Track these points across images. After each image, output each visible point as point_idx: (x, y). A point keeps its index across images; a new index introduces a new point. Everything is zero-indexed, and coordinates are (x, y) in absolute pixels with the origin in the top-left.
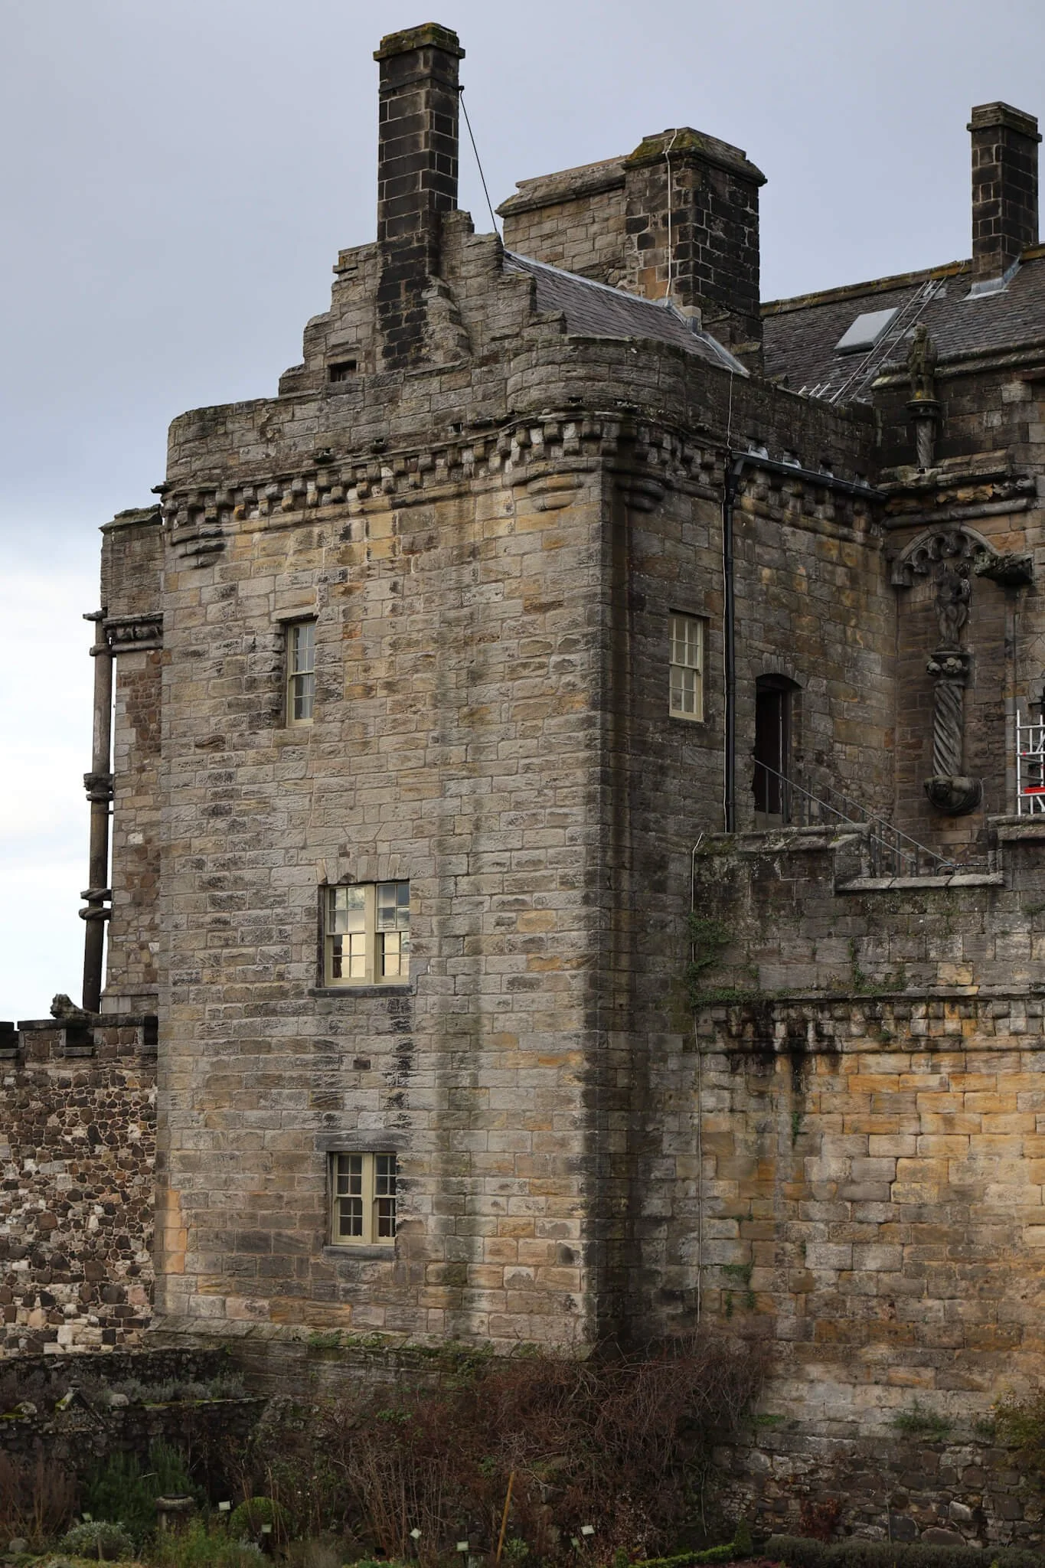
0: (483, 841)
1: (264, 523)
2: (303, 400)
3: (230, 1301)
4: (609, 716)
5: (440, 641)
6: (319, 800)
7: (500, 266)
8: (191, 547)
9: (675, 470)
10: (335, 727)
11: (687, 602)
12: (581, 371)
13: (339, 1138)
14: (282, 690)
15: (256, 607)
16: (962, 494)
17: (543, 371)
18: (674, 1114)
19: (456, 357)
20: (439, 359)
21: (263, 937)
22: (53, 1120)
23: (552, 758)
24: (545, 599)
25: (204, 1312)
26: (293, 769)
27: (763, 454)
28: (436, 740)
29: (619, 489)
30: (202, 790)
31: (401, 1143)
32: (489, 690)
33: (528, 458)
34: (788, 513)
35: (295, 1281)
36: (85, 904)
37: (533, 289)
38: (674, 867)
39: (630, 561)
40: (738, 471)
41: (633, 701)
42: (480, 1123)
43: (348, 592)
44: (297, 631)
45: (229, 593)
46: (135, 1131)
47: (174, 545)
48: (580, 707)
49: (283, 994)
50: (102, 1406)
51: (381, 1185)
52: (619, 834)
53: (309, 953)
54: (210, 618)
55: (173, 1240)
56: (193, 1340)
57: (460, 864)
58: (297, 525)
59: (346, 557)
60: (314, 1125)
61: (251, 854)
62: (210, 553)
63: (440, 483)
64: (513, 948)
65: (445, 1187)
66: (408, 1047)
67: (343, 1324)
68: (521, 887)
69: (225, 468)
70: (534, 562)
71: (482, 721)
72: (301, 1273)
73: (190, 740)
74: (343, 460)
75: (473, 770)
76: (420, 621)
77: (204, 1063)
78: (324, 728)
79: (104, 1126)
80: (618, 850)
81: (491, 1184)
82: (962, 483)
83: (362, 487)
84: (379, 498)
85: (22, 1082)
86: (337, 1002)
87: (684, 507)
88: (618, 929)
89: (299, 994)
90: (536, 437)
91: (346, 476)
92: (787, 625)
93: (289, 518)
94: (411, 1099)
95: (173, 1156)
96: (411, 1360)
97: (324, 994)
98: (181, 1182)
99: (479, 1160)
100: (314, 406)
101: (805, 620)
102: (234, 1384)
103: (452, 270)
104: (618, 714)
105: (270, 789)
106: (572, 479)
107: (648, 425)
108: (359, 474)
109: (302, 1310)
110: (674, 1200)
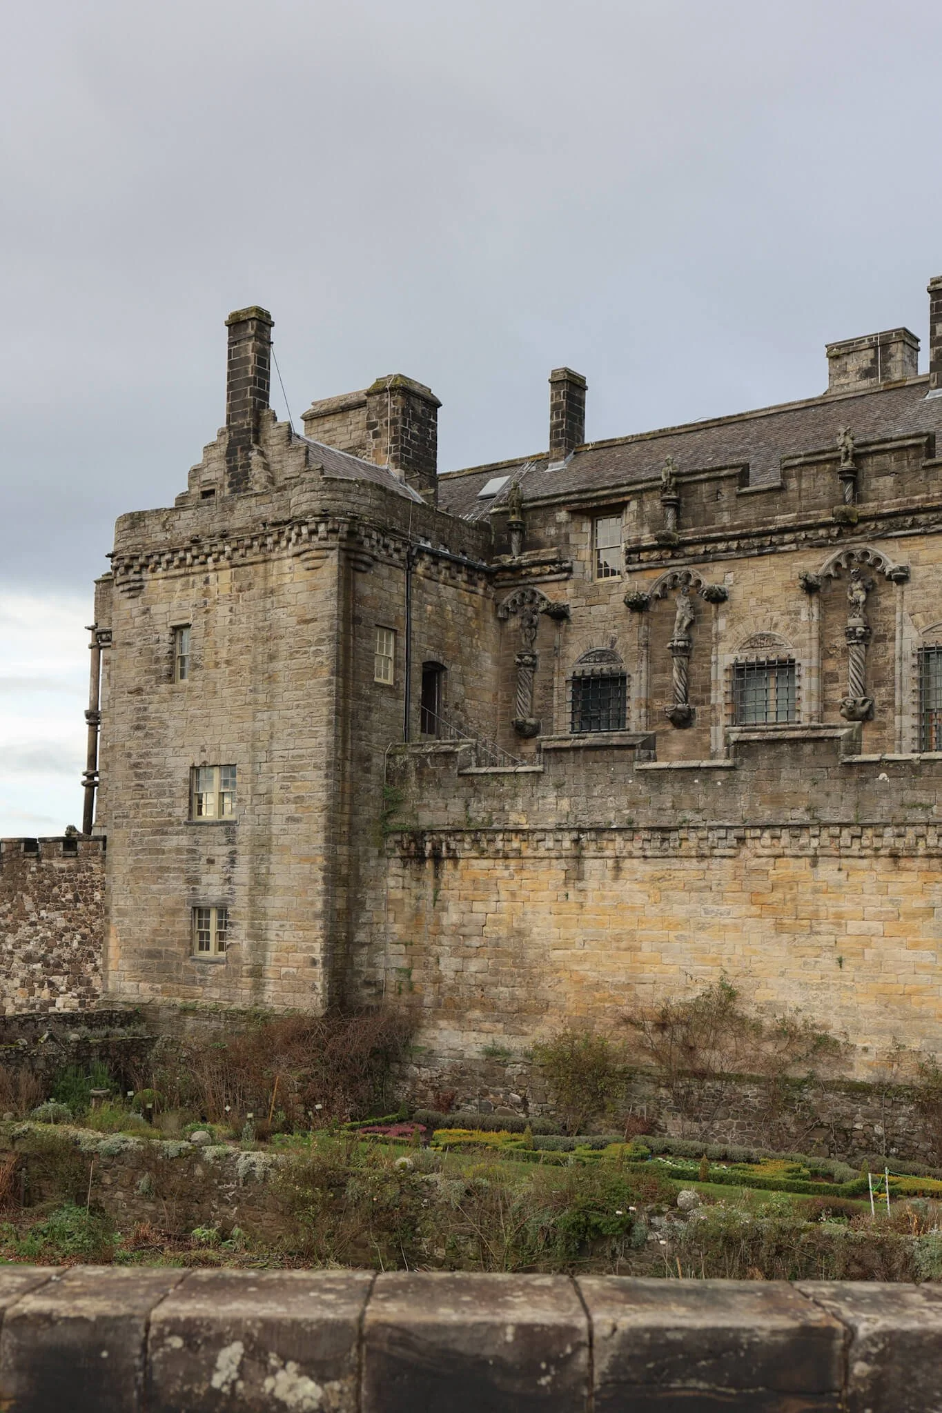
0: (274, 745)
1: (165, 575)
2: (185, 509)
3: (141, 985)
4: (340, 680)
5: (254, 638)
6: (191, 722)
7: (290, 440)
8: (126, 588)
9: (379, 551)
10: (200, 684)
11: (384, 621)
13: (199, 900)
14: (172, 664)
15: (160, 619)
16: (535, 570)
17: (309, 495)
18: (373, 889)
19: (266, 487)
20: (257, 489)
21: (161, 794)
22: (56, 891)
23: (310, 701)
24: (309, 617)
25: (128, 992)
26: (178, 706)
27: (429, 545)
28: (251, 691)
29: (348, 559)
30: (129, 716)
31: (230, 902)
32: (279, 665)
33: (300, 542)
34: (442, 577)
35: (175, 974)
37: (307, 454)
38: (374, 760)
39: (354, 598)
40: (414, 553)
41: (354, 672)
42: (270, 893)
43: (208, 612)
44: (182, 633)
45: (146, 612)
46: (97, 897)
47: (117, 585)
48: (325, 674)
49: (171, 824)
50: (65, 1041)
51: (220, 925)
52: (345, 742)
53: (184, 803)
54: (136, 625)
55: (113, 953)
56: (121, 1006)
57: (262, 757)
58: (182, 576)
59: (206, 594)
60: (186, 893)
61: (156, 750)
63: (255, 555)
64: (289, 801)
65: (252, 927)
66: (234, 852)
67: (198, 997)
68: (294, 769)
69: (144, 545)
70: (302, 598)
71: (275, 681)
72: (178, 970)
73: (125, 689)
74: (206, 542)
75: (270, 707)
76: (245, 627)
77: (129, 860)
78: (194, 684)
79: (82, 894)
80: (344, 750)
81: (275, 924)
82: (534, 564)
83: (215, 556)
84: (224, 562)
85: (40, 870)
86: (199, 828)
87: (385, 571)
88: (343, 792)
89: (179, 824)
90: (304, 530)
91: (207, 550)
92: (440, 636)
93: (177, 572)
94: (236, 879)
95: (113, 909)
96: (233, 1016)
97: (192, 824)
98: (117, 923)
99: (270, 911)
100: (190, 512)
101: (450, 634)
102: (141, 1030)
103: (265, 441)
104: (346, 680)
105: (166, 716)
106: (323, 553)
107: (364, 526)
108: (214, 549)
109: (178, 990)
110: (372, 934)
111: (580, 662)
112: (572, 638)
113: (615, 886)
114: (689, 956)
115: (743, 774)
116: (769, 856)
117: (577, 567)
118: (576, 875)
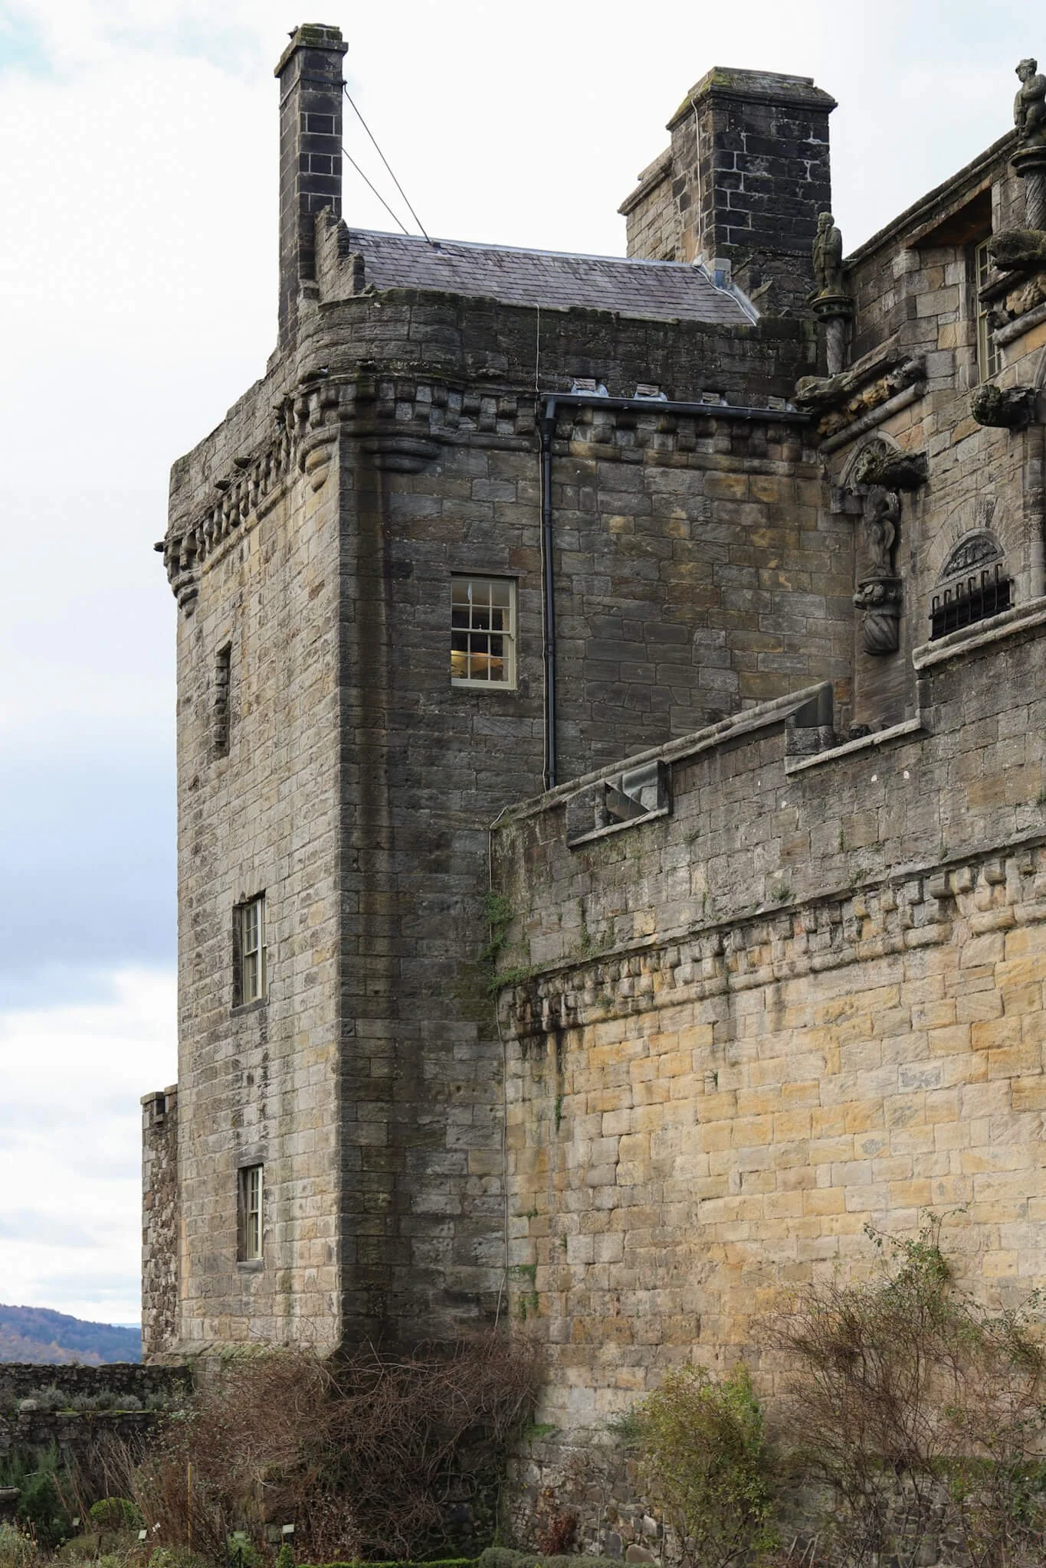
0: (294, 840)
4: (354, 691)
5: (277, 644)
7: (342, 253)
11: (477, 563)
16: (867, 395)
17: (304, 348)
18: (464, 1105)
24: (317, 581)
27: (600, 391)
28: (276, 745)
29: (366, 453)
32: (296, 686)
33: (298, 440)
34: (651, 453)
37: (360, 268)
38: (457, 845)
39: (387, 527)
40: (549, 413)
41: (391, 673)
48: (332, 687)
52: (370, 809)
57: (285, 867)
64: (306, 944)
68: (310, 880)
70: (313, 547)
71: (293, 718)
80: (370, 830)
87: (476, 463)
88: (370, 912)
92: (655, 575)
101: (684, 568)
103: (320, 269)
104: (369, 690)
106: (323, 451)
107: (391, 380)
110: (464, 1197)
111: (947, 573)
112: (934, 524)
113: (780, 1047)
114: (883, 1189)
115: (942, 744)
116: (992, 930)
117: (937, 366)
118: (725, 1034)
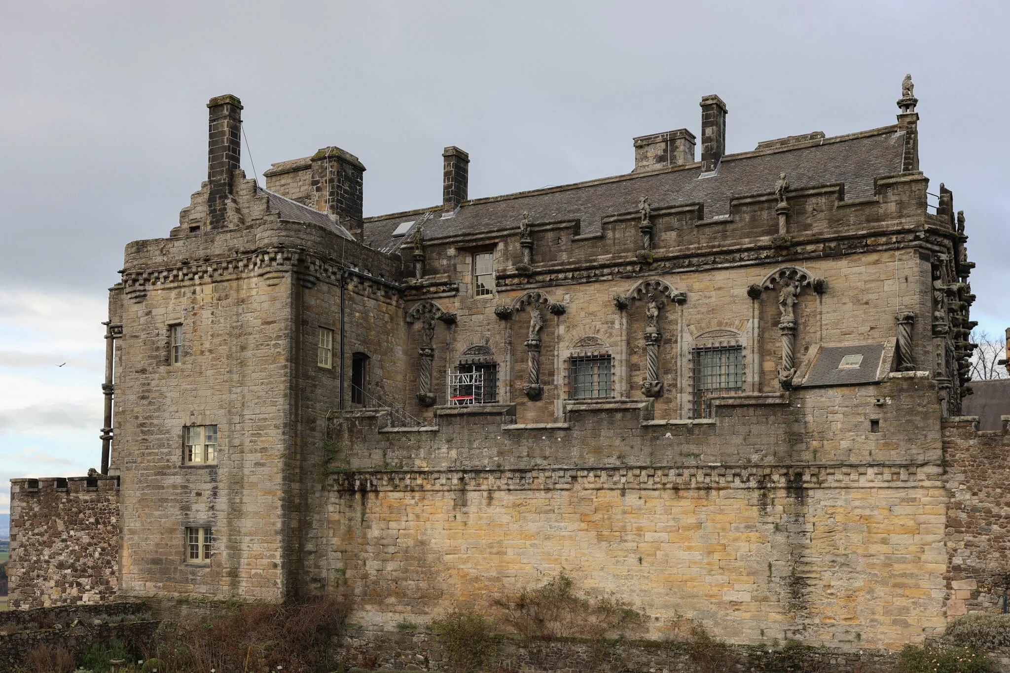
0: (245, 411)
1: (162, 287)
2: (178, 240)
3: (147, 584)
4: (293, 365)
5: (230, 334)
6: (183, 394)
7: (255, 191)
8: (133, 295)
9: (321, 274)
10: (190, 366)
11: (325, 323)
12: (284, 233)
13: (190, 522)
14: (169, 351)
15: (159, 319)
16: (432, 289)
17: (269, 233)
18: (318, 513)
19: (238, 226)
20: (231, 226)
21: (161, 446)
22: (81, 516)
23: (272, 380)
24: (269, 320)
25: (137, 588)
26: (173, 382)
27: (357, 270)
28: (228, 372)
29: (298, 279)
30: (137, 388)
31: (213, 524)
32: (249, 353)
33: (263, 266)
34: (366, 293)
35: (172, 576)
36: (102, 434)
37: (268, 202)
38: (318, 422)
39: (303, 307)
40: (346, 275)
41: (303, 359)
42: (243, 516)
43: (195, 314)
44: (176, 330)
45: (149, 313)
46: (113, 520)
47: (127, 294)
48: (282, 361)
49: (169, 467)
50: (91, 625)
51: (206, 540)
52: (297, 409)
53: (179, 452)
54: (141, 322)
55: (126, 561)
56: (132, 599)
57: (236, 419)
58: (175, 288)
59: (194, 301)
60: (180, 517)
61: (157, 414)
62: (141, 297)
63: (230, 274)
64: (256, 451)
65: (230, 540)
66: (216, 488)
67: (190, 592)
68: (260, 428)
69: (147, 265)
70: (265, 305)
71: (245, 365)
72: (175, 572)
73: (134, 370)
74: (193, 264)
75: (242, 384)
76: (223, 326)
77: (138, 494)
78: (185, 367)
79: (101, 518)
80: (296, 415)
81: (247, 539)
82: (432, 285)
83: (200, 274)
84: (207, 279)
85: (69, 501)
86: (189, 471)
87: (325, 288)
88: (296, 444)
89: (175, 467)
90: (266, 258)
91: (194, 270)
92: (366, 334)
93: (172, 285)
94: (217, 507)
95: (126, 529)
96: (215, 605)
97: (184, 468)
98: (129, 539)
99: (243, 530)
100: (182, 242)
101: (373, 333)
102: (148, 616)
103: (237, 192)
104: (297, 365)
105: (164, 389)
106: (281, 274)
107: (310, 255)
108: (199, 269)
109: (175, 587)
110: (317, 545)
111: (465, 354)
112: (459, 338)
113: (488, 511)
114: (539, 558)
115: (575, 433)
116: (593, 489)
117: (462, 288)
118: (461, 503)
